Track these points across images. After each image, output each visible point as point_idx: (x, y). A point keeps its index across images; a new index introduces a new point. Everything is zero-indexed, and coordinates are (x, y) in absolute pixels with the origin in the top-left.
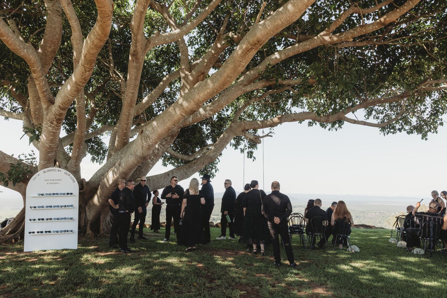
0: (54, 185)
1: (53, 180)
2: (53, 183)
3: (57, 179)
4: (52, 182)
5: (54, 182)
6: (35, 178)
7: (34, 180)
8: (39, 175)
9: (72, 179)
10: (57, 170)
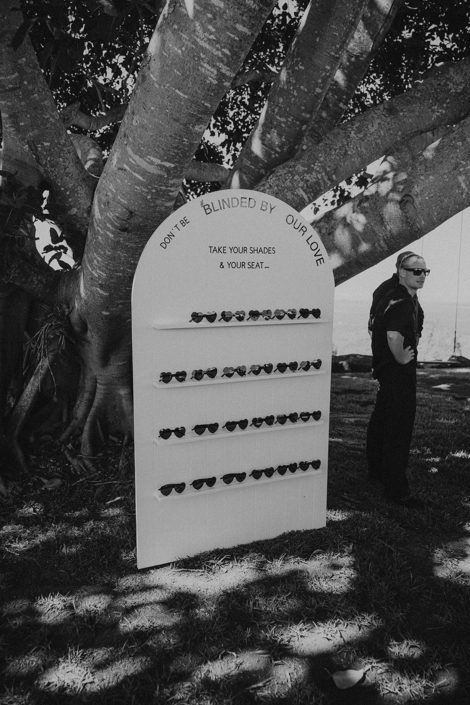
0: (246, 270)
1: (245, 250)
2: (243, 264)
3: (256, 246)
4: (239, 258)
5: (247, 258)
6: (171, 236)
7: (164, 245)
8: (184, 222)
9: (314, 246)
10: (259, 205)
